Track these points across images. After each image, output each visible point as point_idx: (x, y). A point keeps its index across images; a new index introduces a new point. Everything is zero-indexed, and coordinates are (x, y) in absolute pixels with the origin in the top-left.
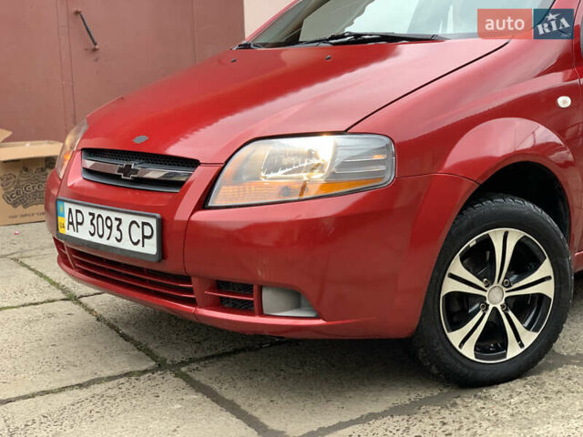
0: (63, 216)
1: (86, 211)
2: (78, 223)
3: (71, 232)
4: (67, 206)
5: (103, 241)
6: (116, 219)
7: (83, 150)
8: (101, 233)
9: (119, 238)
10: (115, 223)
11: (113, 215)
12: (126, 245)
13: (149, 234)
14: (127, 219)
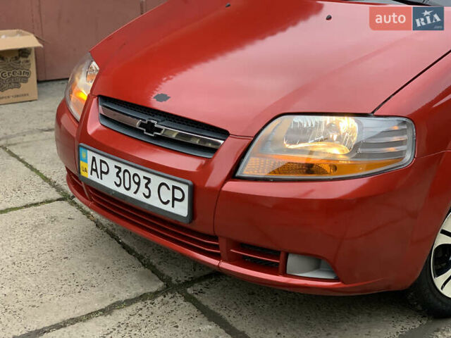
0: (86, 161)
1: (112, 163)
2: (102, 172)
3: (94, 177)
4: (90, 155)
5: (130, 194)
6: (145, 178)
7: (99, 96)
8: (127, 186)
9: (147, 195)
10: (144, 182)
11: (142, 174)
12: (154, 202)
13: (180, 198)
14: (156, 180)
